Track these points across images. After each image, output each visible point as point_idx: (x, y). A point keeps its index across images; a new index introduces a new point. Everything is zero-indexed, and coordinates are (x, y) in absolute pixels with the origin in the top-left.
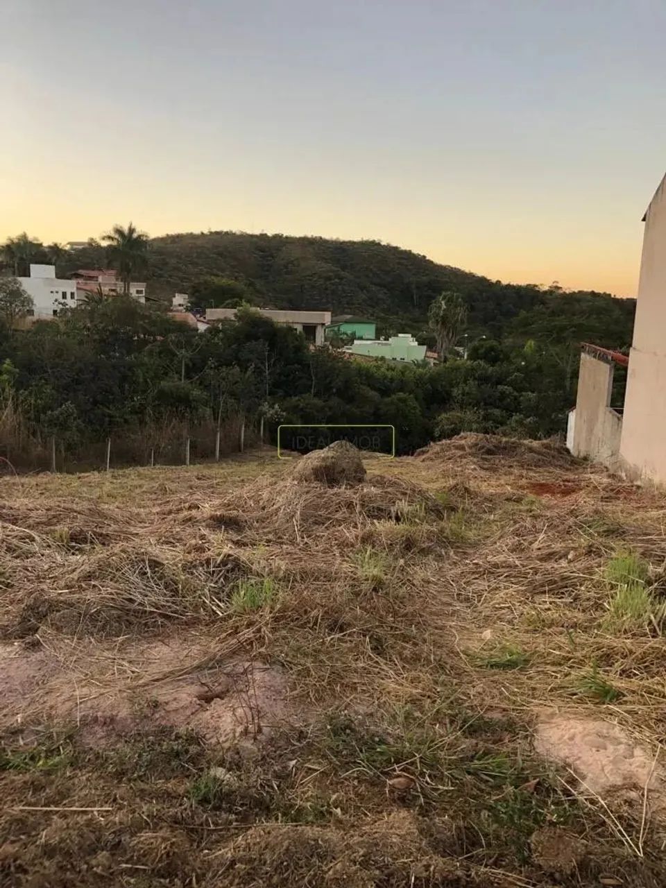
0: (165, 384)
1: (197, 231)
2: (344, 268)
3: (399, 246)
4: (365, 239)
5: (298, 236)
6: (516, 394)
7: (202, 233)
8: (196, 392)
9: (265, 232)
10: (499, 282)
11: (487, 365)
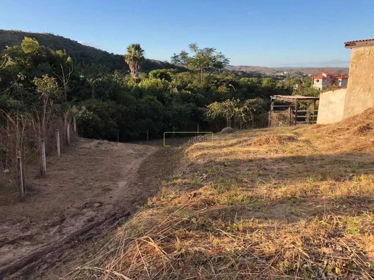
11: (167, 81)
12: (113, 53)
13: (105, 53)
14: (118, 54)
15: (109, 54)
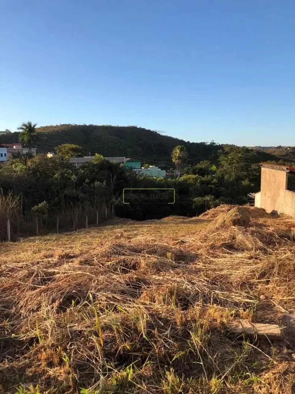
0: (66, 192)
1: (55, 125)
2: (122, 139)
3: (145, 128)
4: (130, 125)
5: (100, 125)
6: (216, 188)
7: (57, 125)
8: (82, 195)
9: (85, 124)
10: (189, 142)
11: (200, 177)
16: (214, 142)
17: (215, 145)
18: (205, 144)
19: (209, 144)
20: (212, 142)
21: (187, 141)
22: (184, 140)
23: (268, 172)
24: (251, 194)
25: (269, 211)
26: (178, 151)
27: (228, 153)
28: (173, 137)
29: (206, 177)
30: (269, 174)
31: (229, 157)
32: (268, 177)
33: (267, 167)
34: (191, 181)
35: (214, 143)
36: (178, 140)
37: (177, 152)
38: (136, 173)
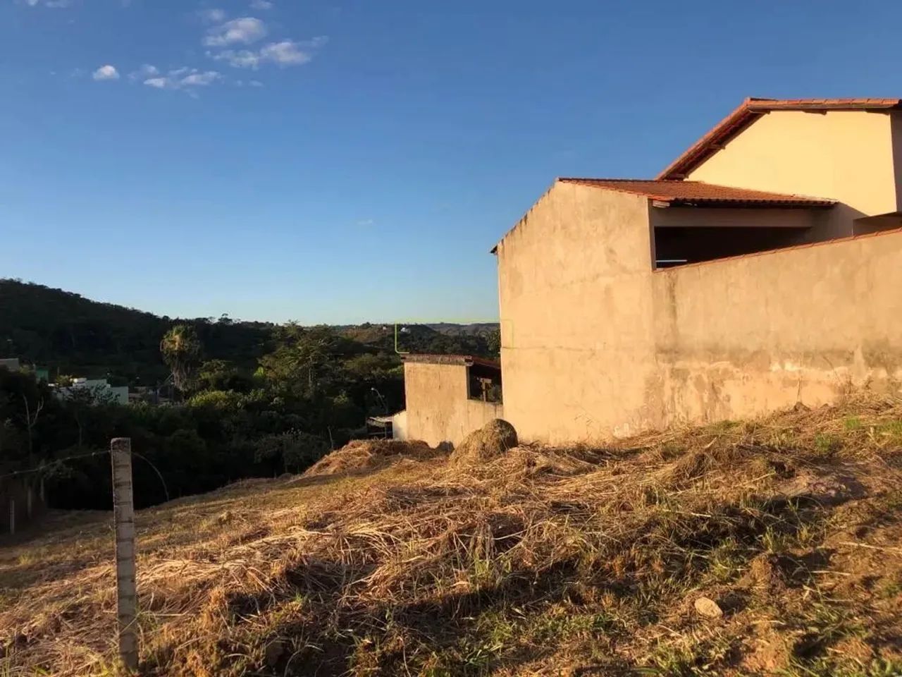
11: (239, 394)
12: (167, 317)
13: (149, 316)
14: (180, 318)
15: (159, 319)
16: (229, 317)
17: (231, 324)
18: (207, 322)
19: (216, 321)
20: (224, 317)
21: (161, 315)
22: (155, 314)
23: (423, 370)
24: (374, 420)
25: (433, 444)
26: (177, 337)
27: (295, 339)
28: (124, 306)
29: (252, 394)
30: (426, 374)
31: (300, 348)
32: (422, 380)
33: (418, 361)
34: (221, 405)
35: (227, 320)
36: (138, 313)
37: (174, 341)
38: (90, 394)
